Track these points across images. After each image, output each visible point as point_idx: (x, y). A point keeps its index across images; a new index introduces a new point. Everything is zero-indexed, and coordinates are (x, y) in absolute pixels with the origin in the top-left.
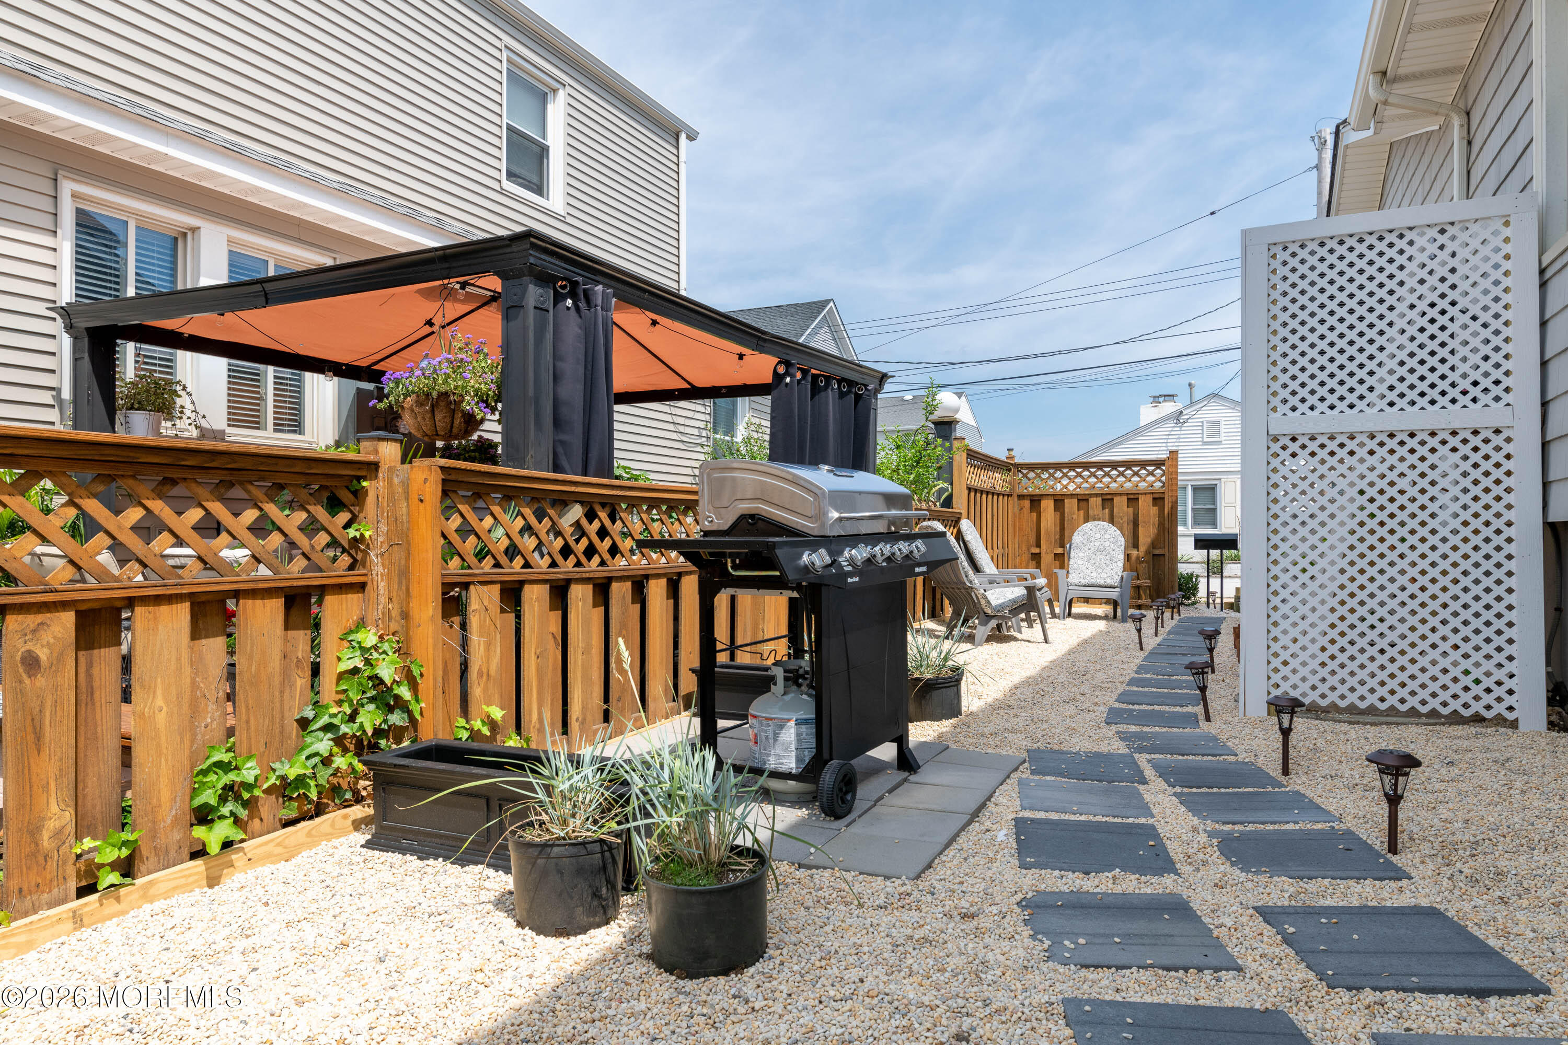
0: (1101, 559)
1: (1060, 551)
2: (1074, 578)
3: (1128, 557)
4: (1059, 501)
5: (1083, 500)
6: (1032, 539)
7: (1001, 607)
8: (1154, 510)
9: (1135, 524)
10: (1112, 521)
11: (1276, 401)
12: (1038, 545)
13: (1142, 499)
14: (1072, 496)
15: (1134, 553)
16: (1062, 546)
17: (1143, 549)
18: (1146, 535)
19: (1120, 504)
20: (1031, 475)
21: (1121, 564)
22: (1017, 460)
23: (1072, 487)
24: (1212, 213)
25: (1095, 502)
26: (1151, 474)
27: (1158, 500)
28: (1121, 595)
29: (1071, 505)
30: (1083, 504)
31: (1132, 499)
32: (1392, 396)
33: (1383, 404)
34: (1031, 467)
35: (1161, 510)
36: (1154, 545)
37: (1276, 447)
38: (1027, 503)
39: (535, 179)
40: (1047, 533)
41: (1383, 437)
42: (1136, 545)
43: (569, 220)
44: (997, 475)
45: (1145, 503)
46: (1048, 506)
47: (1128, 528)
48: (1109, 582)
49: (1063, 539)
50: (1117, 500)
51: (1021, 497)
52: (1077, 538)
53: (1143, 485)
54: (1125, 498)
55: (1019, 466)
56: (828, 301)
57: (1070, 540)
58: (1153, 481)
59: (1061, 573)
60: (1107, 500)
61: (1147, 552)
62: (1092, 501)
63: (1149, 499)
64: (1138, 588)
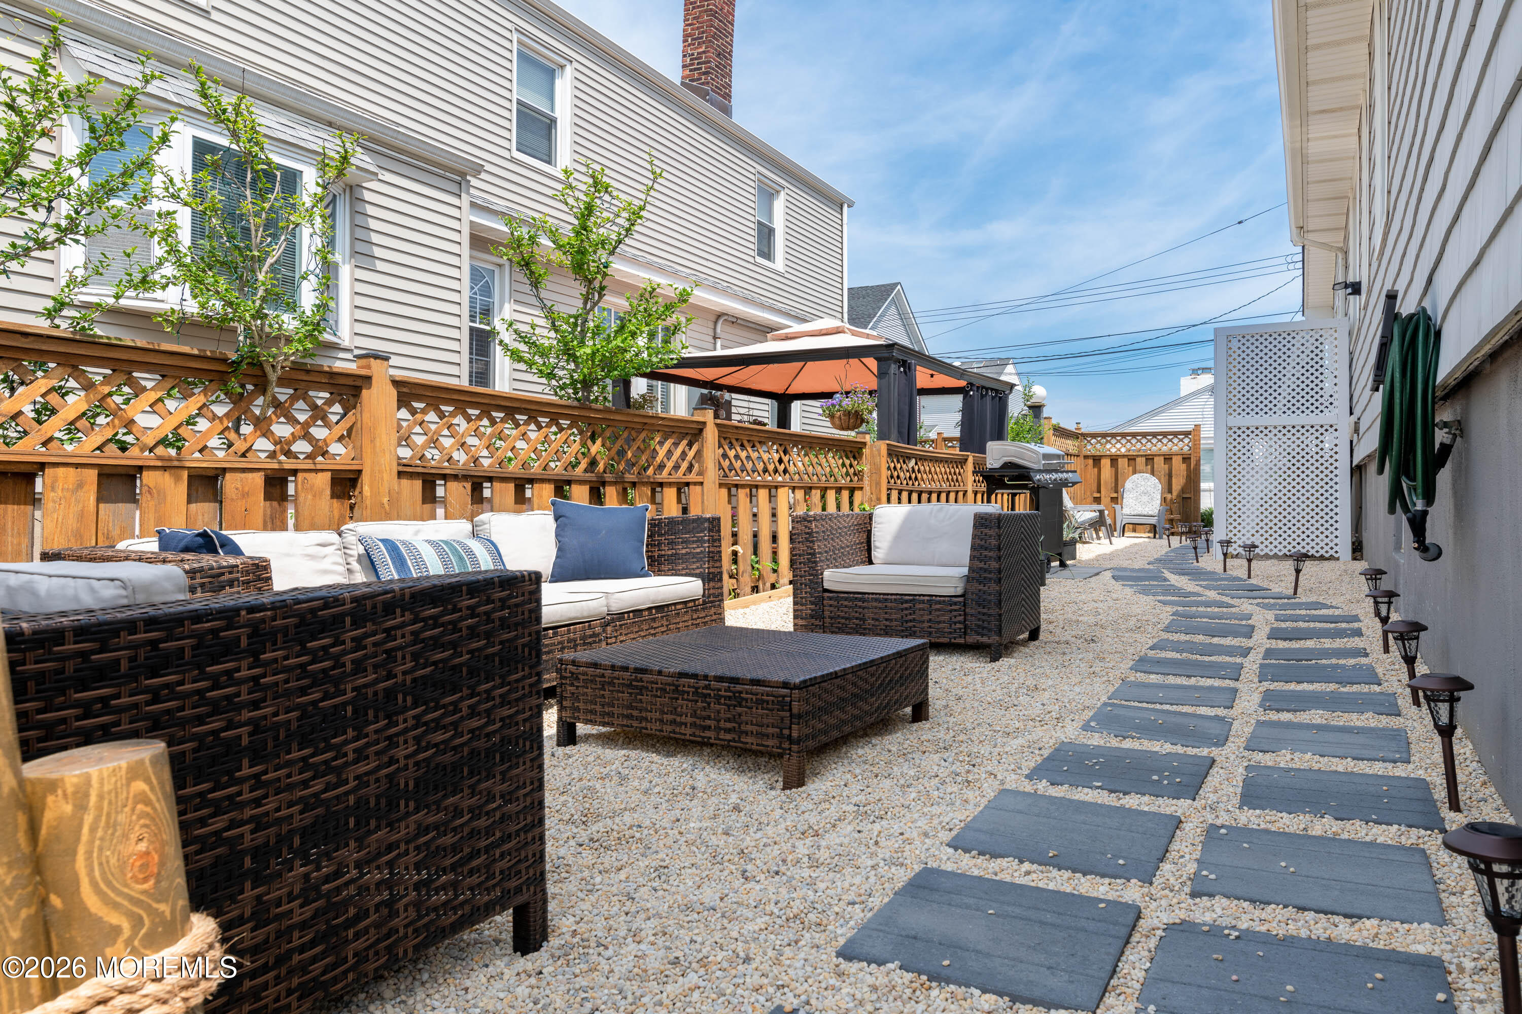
0: (1145, 498)
1: (1115, 495)
2: (1126, 511)
3: (1164, 500)
4: (1114, 460)
5: (1131, 459)
6: (1094, 487)
7: (1083, 523)
8: (1184, 467)
9: (1170, 476)
10: (1153, 473)
11: (1230, 411)
12: (1099, 491)
13: (1174, 458)
14: (1124, 456)
15: (1169, 496)
16: (1116, 492)
17: (1175, 493)
18: (1177, 485)
19: (1159, 462)
20: (1093, 441)
21: (1159, 502)
22: (1083, 431)
23: (1123, 450)
24: (1240, 223)
25: (1140, 461)
26: (1182, 440)
27: (1186, 459)
28: (1159, 521)
29: (1123, 463)
30: (1132, 462)
31: (1168, 458)
32: (1285, 409)
33: (1280, 413)
34: (1094, 436)
35: (1189, 466)
36: (1183, 490)
37: (1231, 432)
38: (1090, 462)
39: (766, 250)
40: (1106, 483)
41: (1281, 428)
42: (1170, 491)
43: (787, 275)
44: (1069, 442)
45: (1177, 462)
46: (1106, 463)
47: (1165, 479)
48: (1150, 513)
49: (1117, 486)
50: (1156, 459)
51: (1086, 457)
52: (1128, 485)
53: (1175, 448)
54: (1162, 458)
55: (1084, 436)
56: (896, 284)
57: (1123, 486)
58: (1181, 446)
59: (1118, 507)
60: (1149, 459)
61: (1178, 496)
62: (1138, 460)
63: (1180, 458)
64: (1171, 521)
